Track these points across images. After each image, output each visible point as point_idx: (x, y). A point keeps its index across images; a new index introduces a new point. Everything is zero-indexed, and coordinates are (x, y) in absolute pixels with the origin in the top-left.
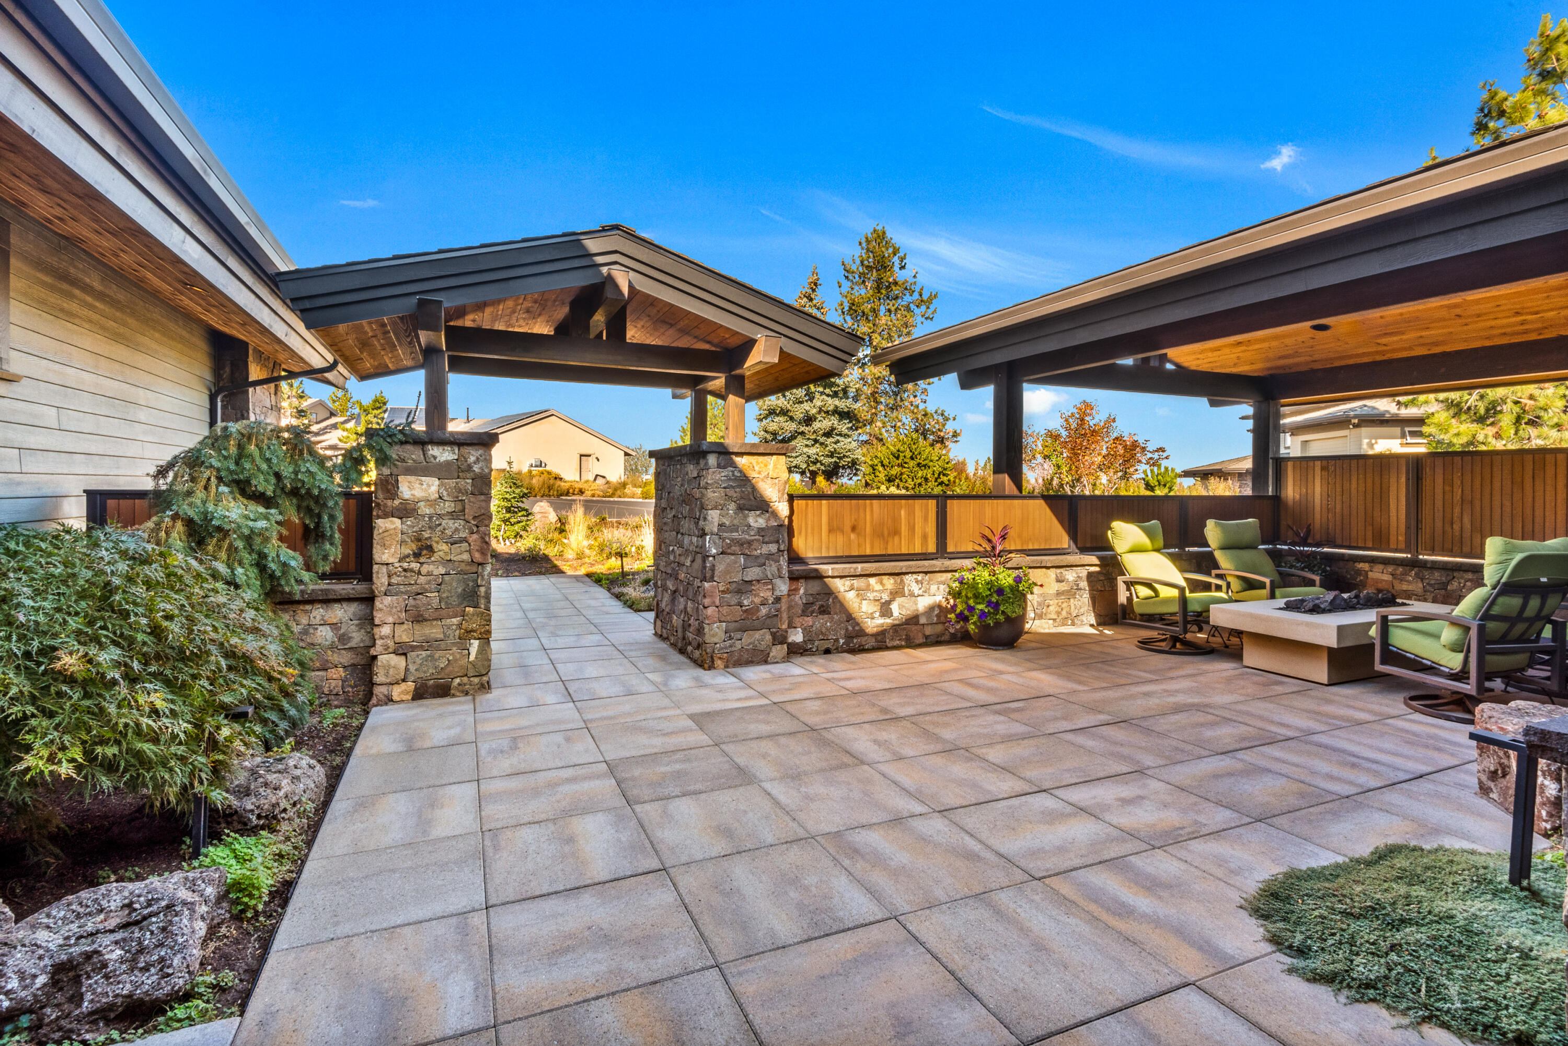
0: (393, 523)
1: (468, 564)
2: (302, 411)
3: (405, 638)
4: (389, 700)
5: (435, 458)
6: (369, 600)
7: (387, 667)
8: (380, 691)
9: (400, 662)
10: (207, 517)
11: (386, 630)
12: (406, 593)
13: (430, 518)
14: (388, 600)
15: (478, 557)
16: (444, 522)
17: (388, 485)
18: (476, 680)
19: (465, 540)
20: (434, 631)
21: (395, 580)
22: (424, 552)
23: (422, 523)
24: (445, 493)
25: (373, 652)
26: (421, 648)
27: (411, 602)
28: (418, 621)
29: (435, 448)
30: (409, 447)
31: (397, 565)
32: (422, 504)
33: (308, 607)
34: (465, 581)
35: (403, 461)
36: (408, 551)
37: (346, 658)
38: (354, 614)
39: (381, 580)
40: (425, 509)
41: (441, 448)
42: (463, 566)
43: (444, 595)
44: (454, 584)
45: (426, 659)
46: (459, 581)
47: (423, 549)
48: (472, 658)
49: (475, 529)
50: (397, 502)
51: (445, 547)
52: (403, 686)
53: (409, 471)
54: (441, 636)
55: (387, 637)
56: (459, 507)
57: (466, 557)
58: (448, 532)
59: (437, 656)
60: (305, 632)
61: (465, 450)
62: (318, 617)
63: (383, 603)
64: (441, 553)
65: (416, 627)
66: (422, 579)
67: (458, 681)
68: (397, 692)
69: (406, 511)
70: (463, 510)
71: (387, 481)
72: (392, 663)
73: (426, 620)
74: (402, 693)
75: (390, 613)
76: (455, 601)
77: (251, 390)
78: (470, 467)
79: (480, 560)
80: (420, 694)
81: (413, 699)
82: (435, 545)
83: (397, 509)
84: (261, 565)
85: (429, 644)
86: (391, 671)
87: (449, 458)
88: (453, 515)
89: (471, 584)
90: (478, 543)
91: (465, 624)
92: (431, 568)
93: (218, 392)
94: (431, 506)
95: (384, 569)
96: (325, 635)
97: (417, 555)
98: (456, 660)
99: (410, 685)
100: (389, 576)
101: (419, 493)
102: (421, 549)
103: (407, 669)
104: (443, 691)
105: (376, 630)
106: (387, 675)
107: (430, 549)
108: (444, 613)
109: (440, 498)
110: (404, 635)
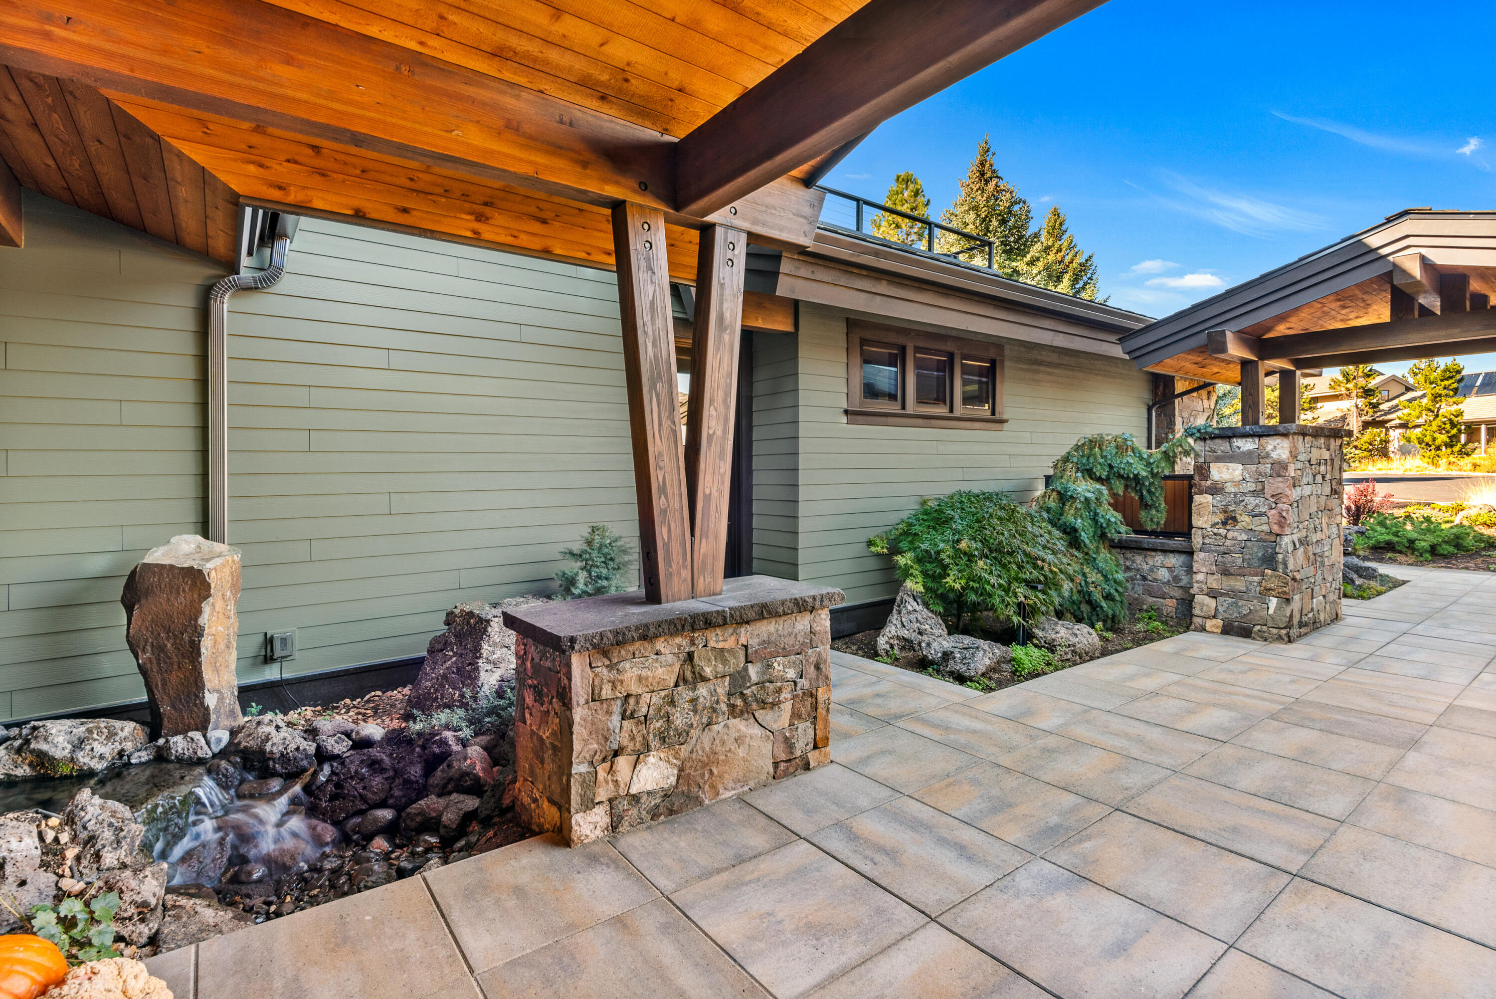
0: (1206, 498)
1: (1267, 534)
2: (1370, 390)
3: (1215, 586)
4: (1203, 629)
5: (1239, 448)
6: (1190, 553)
7: (1202, 605)
8: (1197, 621)
9: (1212, 603)
10: (1066, 490)
11: (1200, 577)
12: (1215, 551)
13: (1235, 495)
14: (1202, 555)
15: (1276, 529)
16: (1246, 499)
17: (1202, 470)
18: (1275, 631)
19: (1264, 514)
20: (1239, 584)
21: (1207, 541)
22: (1230, 522)
23: (1228, 499)
24: (1247, 476)
25: (1192, 591)
26: (1227, 595)
27: (1220, 559)
28: (1225, 574)
29: (1239, 440)
30: (1218, 441)
31: (1209, 530)
32: (1228, 484)
33: (1153, 554)
34: (1265, 548)
35: (1214, 452)
36: (1218, 520)
37: (1178, 593)
38: (1183, 563)
39: (1197, 540)
40: (1230, 488)
41: (1244, 440)
42: (1263, 536)
43: (1247, 557)
44: (1255, 549)
45: (1232, 604)
46: (1259, 547)
47: (1230, 519)
48: (1271, 611)
49: (1274, 506)
50: (1209, 483)
51: (1247, 519)
52: (1214, 621)
53: (1218, 459)
54: (1244, 589)
55: (1202, 582)
56: (1260, 487)
57: (1265, 528)
58: (1250, 507)
59: (1240, 604)
60: (1151, 570)
61: (1264, 440)
62: (1160, 562)
63: (1199, 556)
64: (1244, 523)
65: (1224, 578)
66: (1228, 543)
67: (1258, 627)
68: (1209, 624)
69: (1216, 490)
70: (1263, 489)
71: (1201, 467)
72: (1206, 602)
73: (1232, 575)
74: (1213, 626)
75: (1204, 565)
76: (1255, 562)
77: (1177, 401)
78: (1268, 455)
79: (1278, 532)
80: (1228, 630)
81: (1222, 633)
82: (1238, 517)
83: (1208, 487)
84: (1095, 520)
85: (1233, 593)
86: (1205, 607)
87: (1251, 448)
88: (1255, 494)
89: (1270, 551)
90: (1277, 517)
91: (1264, 584)
92: (1236, 534)
93: (1153, 405)
94: (1235, 486)
95: (1200, 532)
96: (1163, 574)
97: (1224, 523)
98: (1256, 611)
99: (1219, 622)
100: (1203, 538)
101: (1226, 476)
102: (1227, 519)
103: (1216, 609)
104: (1245, 633)
105: (1194, 576)
106: (1201, 610)
107: (1234, 519)
108: (1247, 571)
109: (1244, 479)
110: (1214, 582)
